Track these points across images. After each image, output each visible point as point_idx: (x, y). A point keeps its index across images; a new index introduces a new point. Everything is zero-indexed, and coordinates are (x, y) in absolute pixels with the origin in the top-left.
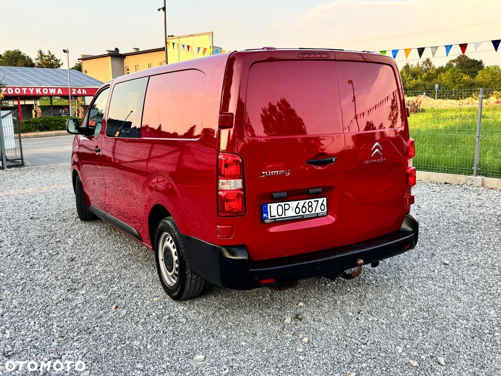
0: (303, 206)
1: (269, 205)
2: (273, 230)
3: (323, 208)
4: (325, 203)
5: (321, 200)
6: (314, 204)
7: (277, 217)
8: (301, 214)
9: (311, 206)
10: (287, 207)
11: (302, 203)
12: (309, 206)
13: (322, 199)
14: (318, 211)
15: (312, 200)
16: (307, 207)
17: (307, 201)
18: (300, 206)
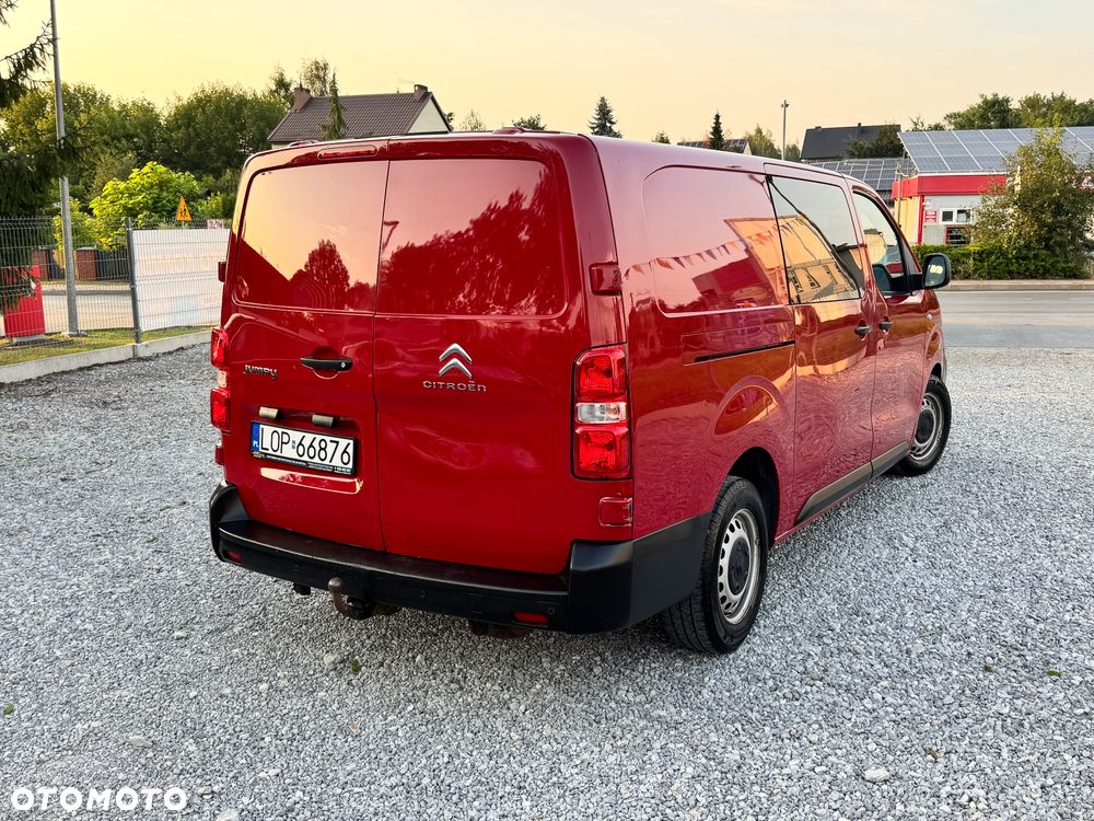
0: (311, 446)
1: (261, 427)
2: (267, 473)
3: (345, 457)
4: (350, 450)
5: (343, 442)
6: (331, 447)
7: (271, 452)
8: (305, 458)
9: (324, 449)
10: (285, 439)
11: (308, 438)
12: (321, 449)
13: (348, 441)
14: (337, 462)
15: (328, 439)
16: (318, 449)
17: (319, 437)
18: (306, 443)
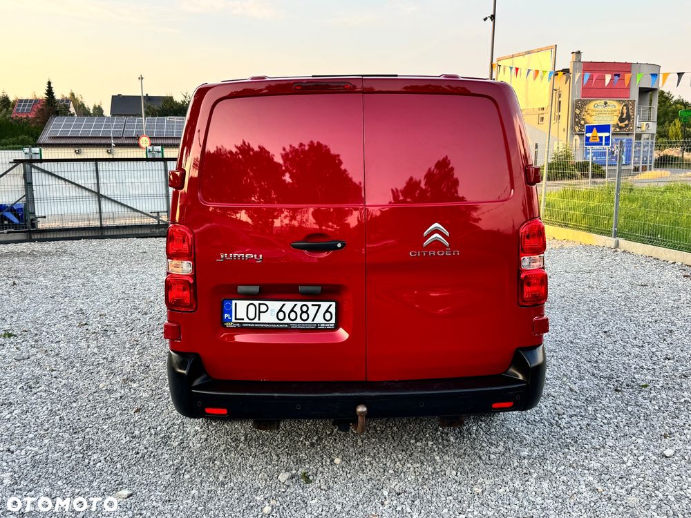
0: (292, 311)
1: (234, 302)
2: (239, 338)
3: (328, 316)
4: (333, 310)
5: (325, 305)
6: (312, 310)
7: (246, 320)
8: (287, 321)
9: (306, 312)
10: (263, 308)
11: (289, 305)
12: (303, 312)
13: (328, 304)
14: (319, 320)
15: (309, 304)
16: (299, 312)
17: (300, 304)
18: (287, 308)
